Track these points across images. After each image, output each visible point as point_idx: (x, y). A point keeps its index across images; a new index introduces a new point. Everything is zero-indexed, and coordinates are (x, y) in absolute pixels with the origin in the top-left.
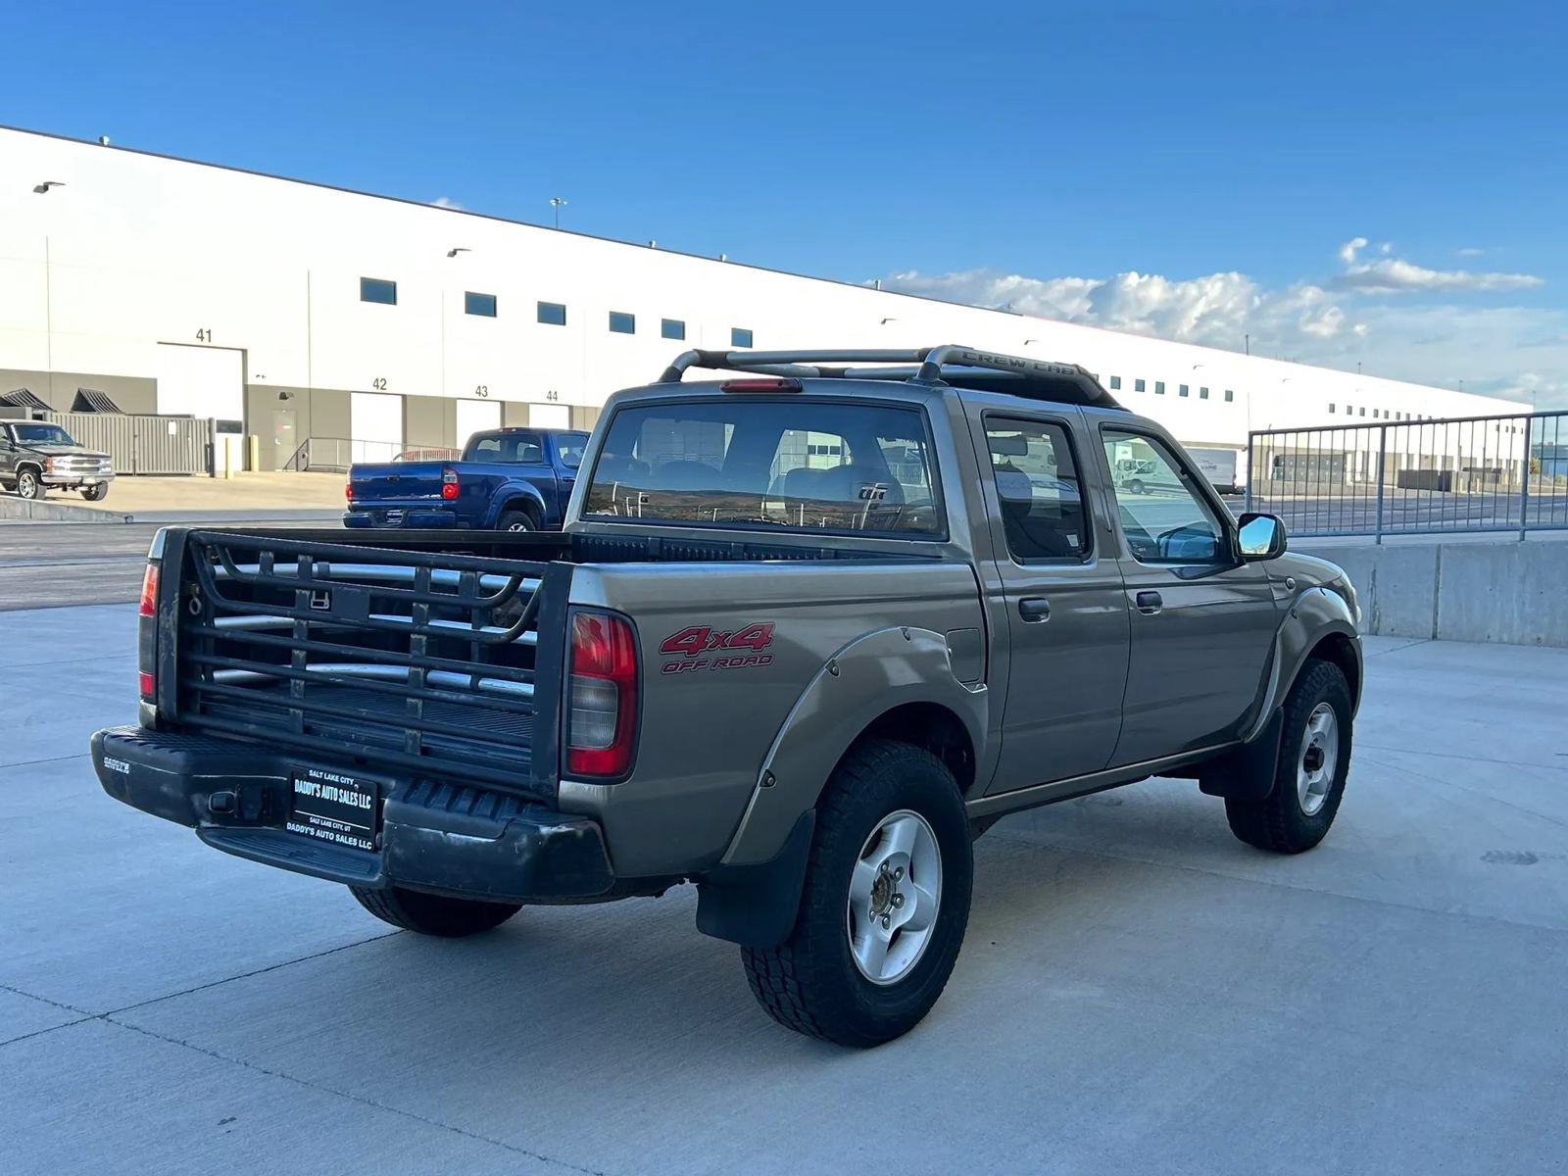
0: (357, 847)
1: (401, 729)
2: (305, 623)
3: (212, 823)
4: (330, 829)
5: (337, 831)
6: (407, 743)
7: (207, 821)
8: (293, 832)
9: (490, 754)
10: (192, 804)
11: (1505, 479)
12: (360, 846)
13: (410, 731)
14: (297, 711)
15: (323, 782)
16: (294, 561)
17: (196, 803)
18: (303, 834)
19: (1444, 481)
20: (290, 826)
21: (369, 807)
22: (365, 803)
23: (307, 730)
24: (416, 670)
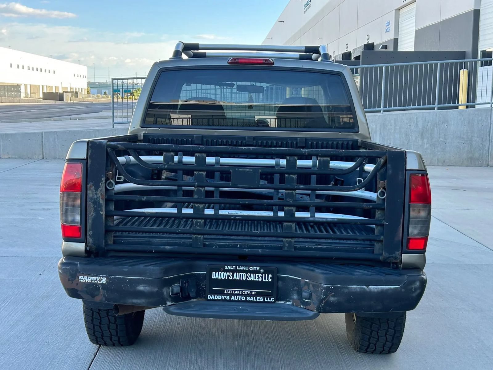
0: (264, 302)
1: (280, 239)
2: (203, 189)
3: (172, 302)
4: (242, 295)
5: (246, 295)
6: (285, 245)
7: (169, 302)
8: (213, 300)
9: (333, 246)
10: (162, 293)
11: (80, 96)
12: (266, 300)
13: (287, 239)
14: (199, 236)
15: (233, 271)
16: (161, 154)
17: (165, 293)
18: (222, 300)
19: (61, 97)
20: (209, 297)
21: (270, 280)
22: (268, 278)
23: (205, 245)
24: (289, 208)
